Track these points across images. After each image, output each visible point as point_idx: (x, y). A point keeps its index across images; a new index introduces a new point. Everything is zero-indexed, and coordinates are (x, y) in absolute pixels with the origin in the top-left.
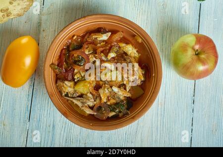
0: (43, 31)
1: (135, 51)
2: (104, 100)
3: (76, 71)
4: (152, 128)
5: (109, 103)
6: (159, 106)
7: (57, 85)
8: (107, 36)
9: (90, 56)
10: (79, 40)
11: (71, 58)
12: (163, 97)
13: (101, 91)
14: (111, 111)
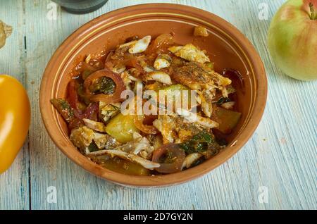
0: (32, 83)
1: (202, 54)
2: (168, 138)
3: (101, 104)
4: (282, 185)
5: (179, 142)
6: (281, 144)
7: (72, 135)
8: (145, 42)
9: (123, 74)
10: (98, 64)
11: (87, 90)
12: (284, 127)
13: (157, 123)
14: (187, 154)
